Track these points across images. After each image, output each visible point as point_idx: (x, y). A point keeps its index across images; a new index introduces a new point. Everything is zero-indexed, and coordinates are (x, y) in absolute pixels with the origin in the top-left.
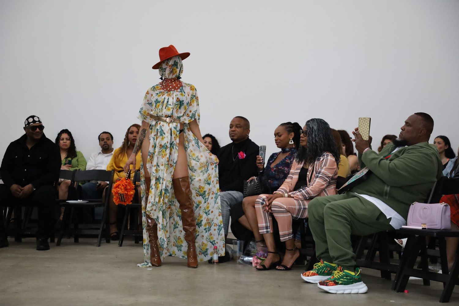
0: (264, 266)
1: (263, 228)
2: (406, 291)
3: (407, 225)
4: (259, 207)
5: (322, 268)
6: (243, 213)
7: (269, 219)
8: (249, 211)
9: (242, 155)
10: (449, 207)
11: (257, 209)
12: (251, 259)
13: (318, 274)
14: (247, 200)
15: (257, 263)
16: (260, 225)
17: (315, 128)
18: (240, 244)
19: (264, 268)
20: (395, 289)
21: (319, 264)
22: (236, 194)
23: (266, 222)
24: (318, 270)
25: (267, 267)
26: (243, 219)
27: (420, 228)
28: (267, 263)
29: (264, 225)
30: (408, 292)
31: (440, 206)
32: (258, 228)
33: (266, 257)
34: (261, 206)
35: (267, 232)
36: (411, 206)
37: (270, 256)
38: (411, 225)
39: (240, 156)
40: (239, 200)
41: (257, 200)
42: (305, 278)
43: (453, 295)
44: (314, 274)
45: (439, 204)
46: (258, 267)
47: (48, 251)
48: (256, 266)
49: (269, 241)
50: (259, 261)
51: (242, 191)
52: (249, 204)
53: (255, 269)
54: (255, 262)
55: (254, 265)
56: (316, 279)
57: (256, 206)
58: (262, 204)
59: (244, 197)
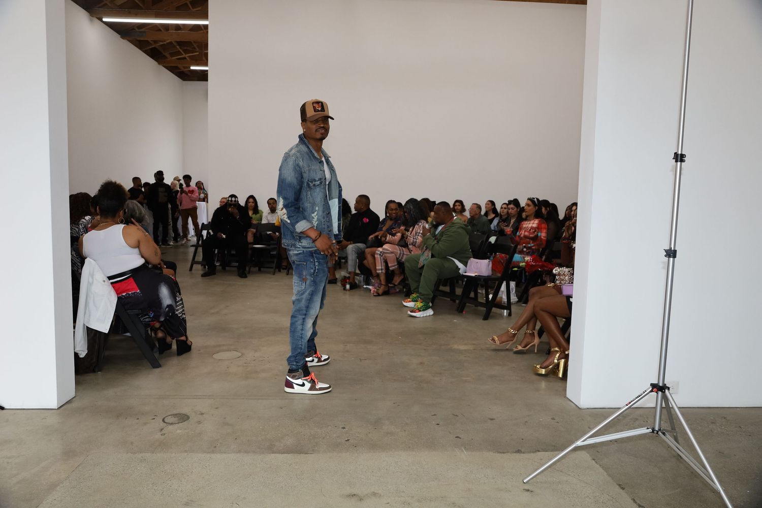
0: (378, 293)
1: (379, 270)
2: (464, 313)
3: (466, 273)
4: (377, 256)
5: (415, 298)
6: (365, 258)
7: (384, 264)
8: (369, 257)
9: (366, 220)
10: (491, 263)
11: (376, 258)
12: (370, 287)
13: (412, 301)
14: (368, 250)
15: (374, 291)
16: (377, 268)
17: (412, 207)
18: (364, 277)
19: (379, 295)
20: (457, 310)
21: (414, 295)
22: (361, 245)
23: (382, 266)
24: (413, 299)
25: (380, 294)
26: (365, 262)
27: (473, 275)
28: (380, 291)
29: (380, 268)
30: (465, 312)
31: (486, 261)
32: (376, 270)
33: (380, 288)
34: (379, 256)
35: (382, 272)
36: (469, 261)
37: (382, 287)
38: (469, 272)
39: (364, 221)
40: (363, 250)
41: (377, 252)
42: (405, 304)
43: (491, 314)
44: (410, 301)
45: (485, 260)
46: (375, 294)
47: (246, 279)
48: (373, 293)
49: (383, 278)
50: (375, 290)
51: (366, 244)
52: (368, 253)
53: (372, 295)
54: (373, 290)
55: (372, 292)
56: (411, 304)
57: (376, 256)
58: (380, 255)
59: (367, 248)
